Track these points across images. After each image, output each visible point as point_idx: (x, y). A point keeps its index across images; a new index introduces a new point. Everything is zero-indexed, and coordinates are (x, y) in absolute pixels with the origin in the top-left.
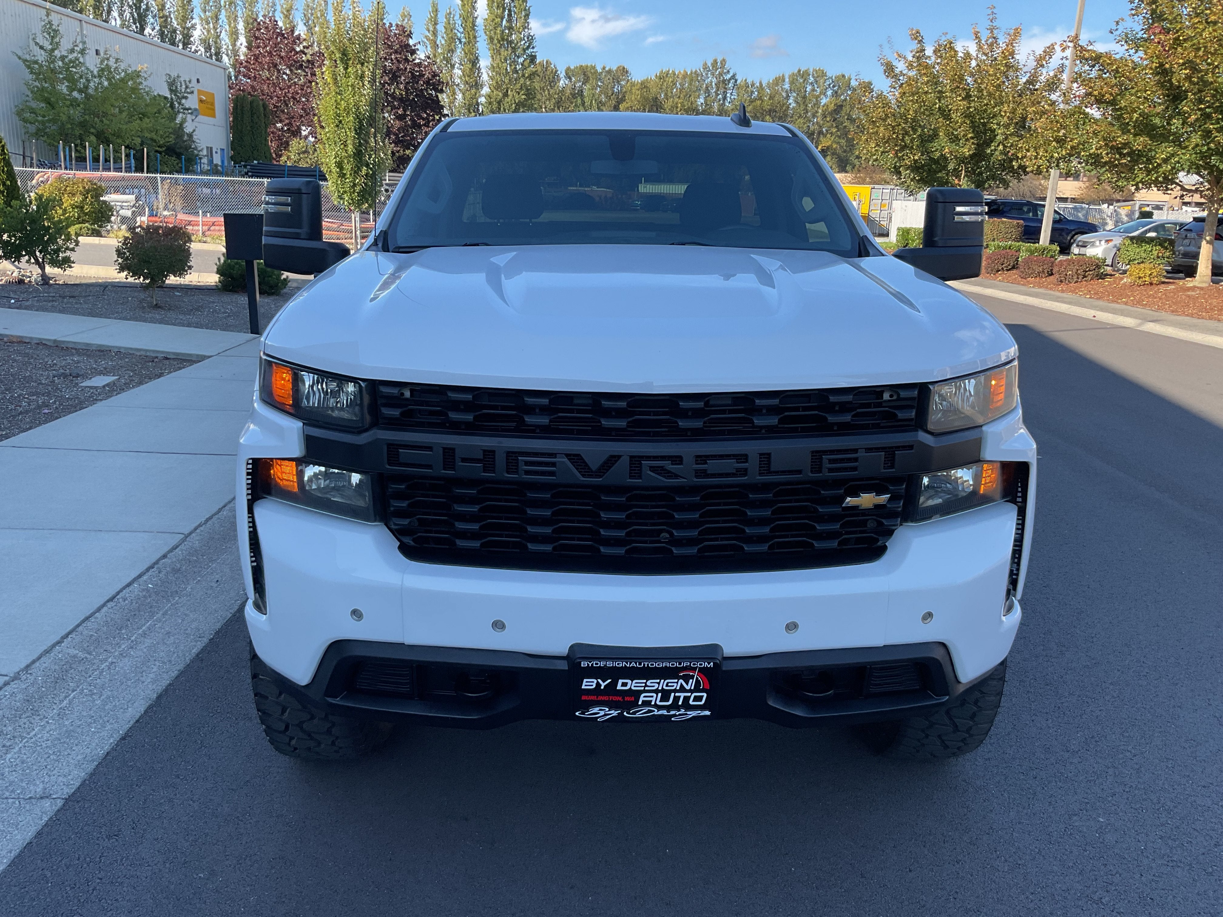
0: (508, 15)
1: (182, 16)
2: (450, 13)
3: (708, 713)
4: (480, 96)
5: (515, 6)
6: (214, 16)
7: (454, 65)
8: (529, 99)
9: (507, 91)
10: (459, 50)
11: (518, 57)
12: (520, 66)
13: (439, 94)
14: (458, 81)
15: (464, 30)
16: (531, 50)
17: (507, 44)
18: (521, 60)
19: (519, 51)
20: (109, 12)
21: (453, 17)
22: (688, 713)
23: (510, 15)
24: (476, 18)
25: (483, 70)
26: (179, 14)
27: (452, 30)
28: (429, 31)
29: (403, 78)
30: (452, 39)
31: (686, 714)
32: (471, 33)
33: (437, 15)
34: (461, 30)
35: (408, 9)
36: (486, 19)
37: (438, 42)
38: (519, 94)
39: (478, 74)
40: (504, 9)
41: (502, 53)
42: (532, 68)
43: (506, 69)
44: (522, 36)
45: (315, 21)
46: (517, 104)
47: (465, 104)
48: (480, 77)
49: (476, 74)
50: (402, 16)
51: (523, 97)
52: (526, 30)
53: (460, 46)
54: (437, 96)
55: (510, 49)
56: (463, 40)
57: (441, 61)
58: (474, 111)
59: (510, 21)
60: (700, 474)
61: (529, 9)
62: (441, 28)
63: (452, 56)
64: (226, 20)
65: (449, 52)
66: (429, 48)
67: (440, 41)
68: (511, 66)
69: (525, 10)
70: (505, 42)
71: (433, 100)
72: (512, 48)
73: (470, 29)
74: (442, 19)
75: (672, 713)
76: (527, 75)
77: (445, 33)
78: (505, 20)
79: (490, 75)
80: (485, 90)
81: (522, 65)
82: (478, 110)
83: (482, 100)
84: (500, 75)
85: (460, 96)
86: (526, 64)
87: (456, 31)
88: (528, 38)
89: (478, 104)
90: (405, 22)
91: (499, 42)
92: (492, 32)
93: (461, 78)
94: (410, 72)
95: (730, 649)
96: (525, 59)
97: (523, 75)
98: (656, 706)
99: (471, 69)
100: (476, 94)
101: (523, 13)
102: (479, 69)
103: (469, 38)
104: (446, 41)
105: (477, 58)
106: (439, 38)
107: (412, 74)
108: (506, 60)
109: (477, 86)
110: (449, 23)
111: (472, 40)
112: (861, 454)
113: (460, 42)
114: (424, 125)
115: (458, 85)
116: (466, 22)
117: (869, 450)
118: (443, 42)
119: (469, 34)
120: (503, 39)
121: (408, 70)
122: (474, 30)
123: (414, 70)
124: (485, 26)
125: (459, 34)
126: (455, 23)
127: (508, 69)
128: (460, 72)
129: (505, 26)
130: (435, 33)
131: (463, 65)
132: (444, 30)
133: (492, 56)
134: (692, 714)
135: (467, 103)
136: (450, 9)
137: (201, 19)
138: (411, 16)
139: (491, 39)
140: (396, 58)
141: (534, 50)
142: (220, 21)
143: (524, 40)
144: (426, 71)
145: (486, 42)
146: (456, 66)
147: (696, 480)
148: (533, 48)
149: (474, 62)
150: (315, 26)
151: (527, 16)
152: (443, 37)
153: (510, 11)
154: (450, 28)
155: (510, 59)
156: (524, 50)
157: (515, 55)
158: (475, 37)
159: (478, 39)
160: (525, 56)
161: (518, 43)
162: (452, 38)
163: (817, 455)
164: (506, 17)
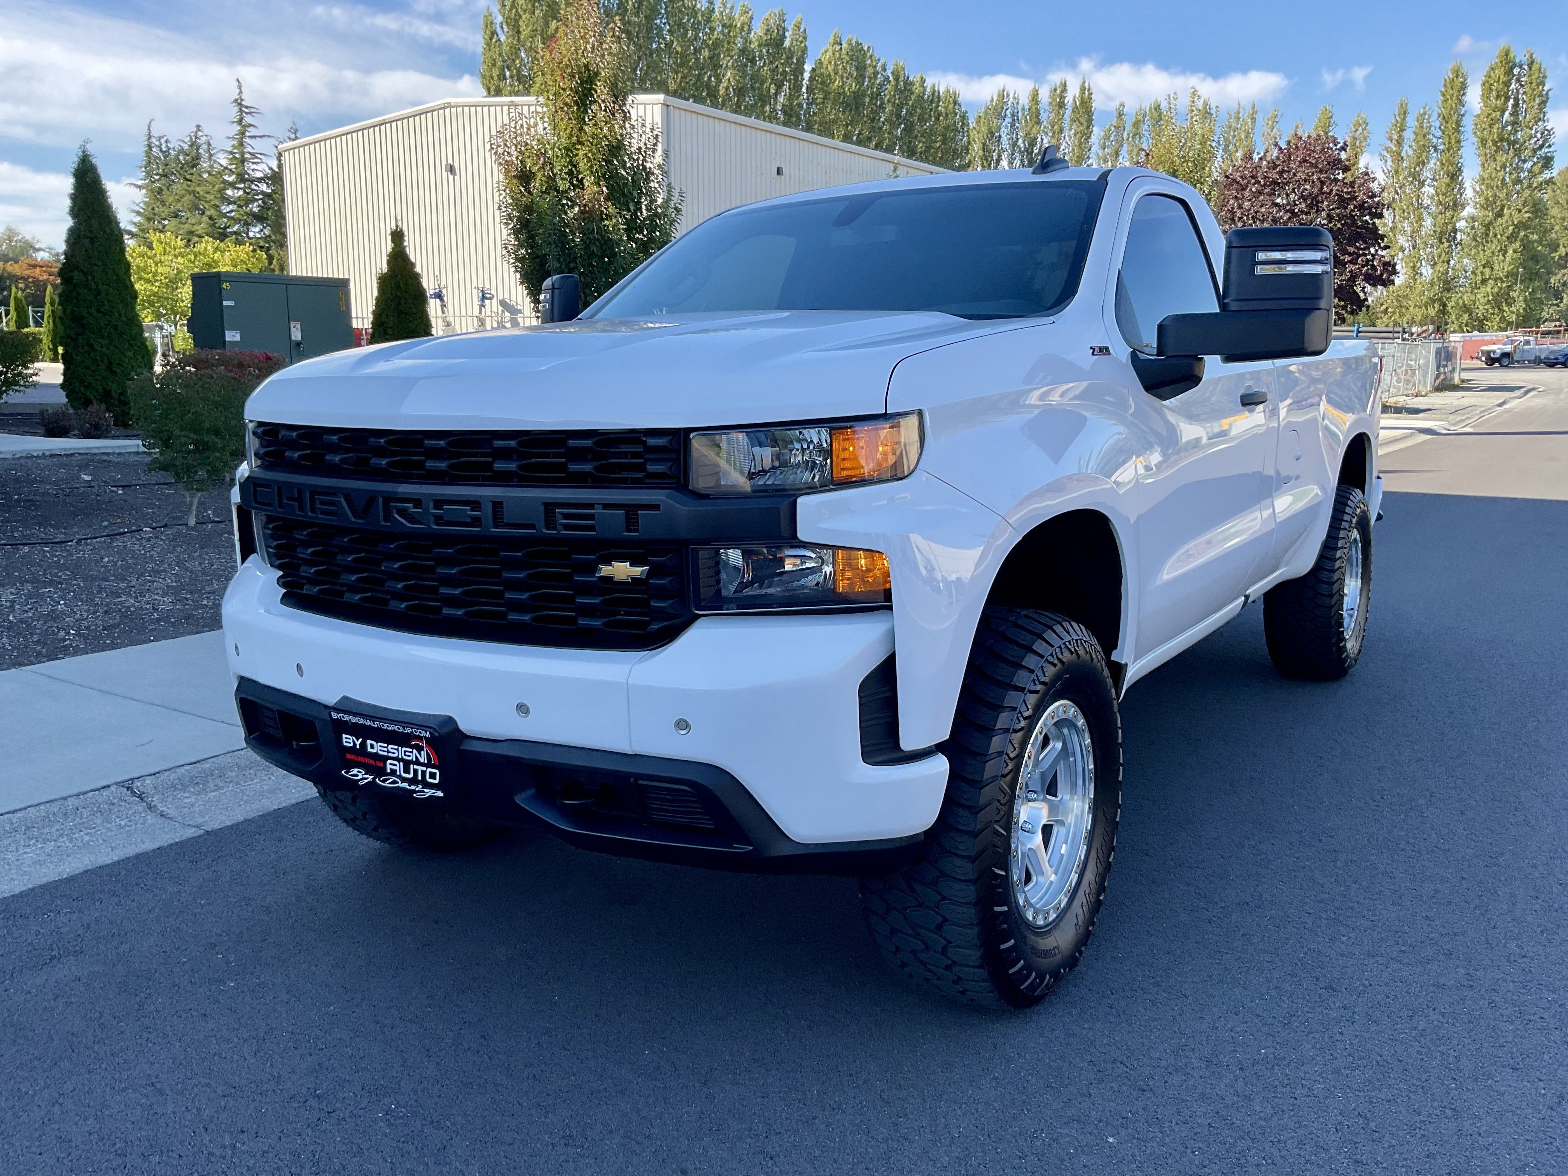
0: (1513, 106)
1: (1078, 157)
2: (1425, 113)
3: (440, 794)
4: (1459, 220)
5: (1524, 93)
6: (1113, 152)
7: (1424, 181)
8: (1536, 217)
9: (1502, 210)
10: (1432, 162)
11: (1524, 161)
12: (1526, 173)
13: (1376, 220)
14: (1427, 202)
15: (1443, 133)
16: (1546, 150)
17: (1509, 144)
18: (1528, 165)
19: (1525, 154)
20: (998, 162)
21: (1428, 119)
22: (426, 790)
23: (1516, 105)
24: (1463, 115)
25: (1467, 184)
26: (1074, 154)
27: (1424, 136)
28: (1391, 140)
29: (1326, 203)
30: (1424, 148)
31: (423, 792)
32: (1453, 137)
33: (1404, 119)
34: (1440, 134)
35: (1364, 116)
36: (1478, 116)
37: (1403, 154)
38: (1520, 211)
39: (1460, 189)
40: (1507, 99)
41: (1498, 158)
42: (1547, 175)
43: (1504, 179)
44: (1533, 132)
45: (1238, 144)
46: (1516, 226)
47: (1435, 232)
48: (1461, 195)
49: (1456, 190)
50: (1355, 126)
51: (1527, 215)
52: (1540, 123)
53: (1435, 155)
54: (1374, 223)
55: (1512, 150)
56: (1441, 147)
57: (1405, 178)
58: (1448, 241)
59: (1515, 113)
60: (438, 519)
61: (1547, 94)
62: (1408, 135)
63: (1421, 170)
64: (1127, 156)
65: (1418, 164)
66: (1389, 163)
67: (1407, 151)
68: (1511, 174)
69: (1541, 96)
70: (1505, 144)
71: (1367, 229)
72: (1515, 150)
73: (1451, 131)
74: (1411, 122)
75: (413, 787)
76: (1535, 185)
77: (1415, 140)
78: (1507, 113)
79: (1478, 189)
80: (1469, 211)
81: (1529, 171)
82: (1455, 238)
83: (1461, 224)
84: (1492, 188)
85: (1428, 222)
86: (1536, 169)
87: (1431, 137)
88: (1542, 134)
89: (1455, 231)
90: (1358, 133)
91: (1495, 143)
92: (1485, 132)
93: (1432, 198)
94: (1337, 195)
95: (465, 725)
96: (1535, 164)
97: (1530, 186)
98: (400, 777)
99: (1448, 185)
100: (1453, 218)
101: (1538, 101)
102: (1461, 184)
103: (1449, 143)
104: (1415, 151)
105: (1460, 170)
106: (1406, 147)
107: (1340, 197)
108: (1504, 167)
109: (1457, 206)
110: (1422, 127)
111: (1454, 145)
112: (598, 511)
113: (1436, 150)
114: (1351, 262)
115: (1427, 207)
116: (1447, 122)
117: (606, 506)
118: (1411, 153)
119: (1450, 138)
120: (1502, 140)
121: (1334, 192)
122: (1459, 132)
123: (1342, 191)
124: (1476, 125)
125: (1435, 140)
126: (1430, 127)
127: (1507, 179)
128: (1432, 191)
129: (1506, 122)
130: (1400, 143)
131: (1436, 181)
132: (1413, 137)
133: (1483, 165)
134: (429, 792)
135: (1439, 230)
136: (1424, 108)
137: (1099, 157)
138: (1367, 124)
139: (1483, 142)
140: (1319, 179)
141: (1551, 150)
142: (1121, 157)
143: (1535, 137)
144: (1360, 191)
145: (1476, 146)
146: (1427, 183)
147: (435, 527)
148: (1550, 146)
149: (1455, 176)
150: (1237, 151)
151: (1544, 103)
152: (1410, 146)
153: (1517, 100)
154: (1422, 134)
155: (1511, 165)
156: (1535, 151)
157: (1520, 159)
158: (1459, 141)
159: (1463, 144)
160: (1535, 160)
161: (1525, 142)
162: (1424, 146)
163: (550, 507)
164: (1510, 108)
